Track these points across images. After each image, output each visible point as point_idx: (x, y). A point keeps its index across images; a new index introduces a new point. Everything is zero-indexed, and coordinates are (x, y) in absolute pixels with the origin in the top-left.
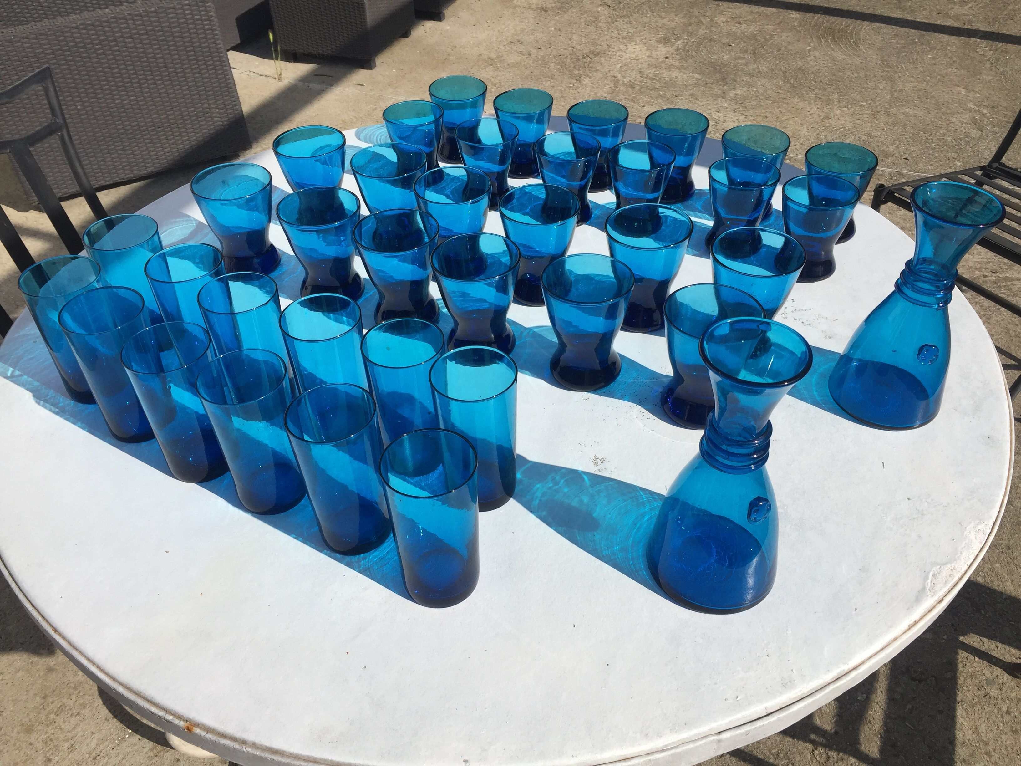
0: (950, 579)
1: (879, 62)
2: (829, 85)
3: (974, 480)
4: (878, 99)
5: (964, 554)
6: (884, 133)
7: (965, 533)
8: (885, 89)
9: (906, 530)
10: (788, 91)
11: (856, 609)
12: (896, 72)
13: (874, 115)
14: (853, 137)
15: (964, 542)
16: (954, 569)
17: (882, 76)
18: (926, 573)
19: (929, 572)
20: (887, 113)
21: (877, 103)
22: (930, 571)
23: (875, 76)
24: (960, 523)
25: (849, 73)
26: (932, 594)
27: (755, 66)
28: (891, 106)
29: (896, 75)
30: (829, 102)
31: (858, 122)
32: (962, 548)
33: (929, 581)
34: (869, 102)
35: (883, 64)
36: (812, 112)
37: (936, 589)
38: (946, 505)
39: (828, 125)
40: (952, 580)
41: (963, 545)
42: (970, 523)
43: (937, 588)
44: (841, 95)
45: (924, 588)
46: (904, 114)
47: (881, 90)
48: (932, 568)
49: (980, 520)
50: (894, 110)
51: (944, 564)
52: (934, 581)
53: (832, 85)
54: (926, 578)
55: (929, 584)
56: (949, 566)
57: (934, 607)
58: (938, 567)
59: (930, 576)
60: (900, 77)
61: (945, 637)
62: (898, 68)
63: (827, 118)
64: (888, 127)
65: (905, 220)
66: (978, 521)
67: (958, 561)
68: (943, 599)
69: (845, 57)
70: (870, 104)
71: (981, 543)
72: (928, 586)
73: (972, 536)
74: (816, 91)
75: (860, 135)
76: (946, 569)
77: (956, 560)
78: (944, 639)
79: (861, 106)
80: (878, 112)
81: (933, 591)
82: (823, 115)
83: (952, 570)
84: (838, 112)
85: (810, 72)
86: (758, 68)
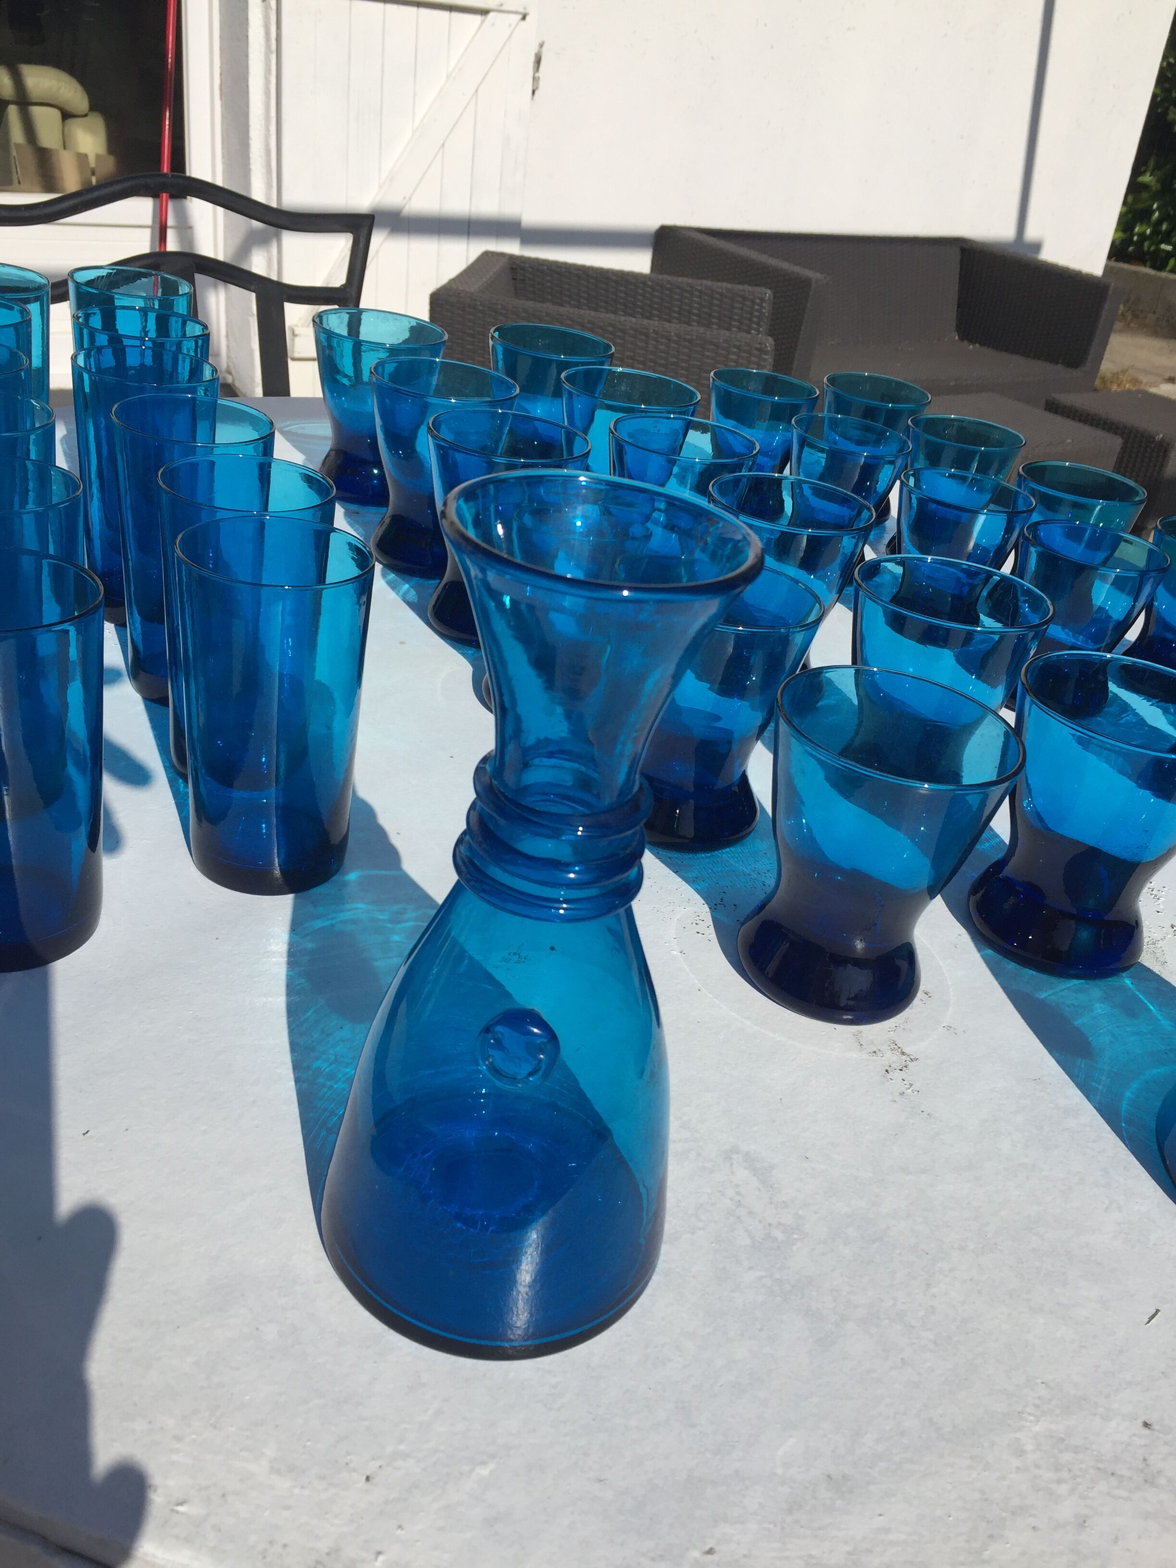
9: (1059, 1482)
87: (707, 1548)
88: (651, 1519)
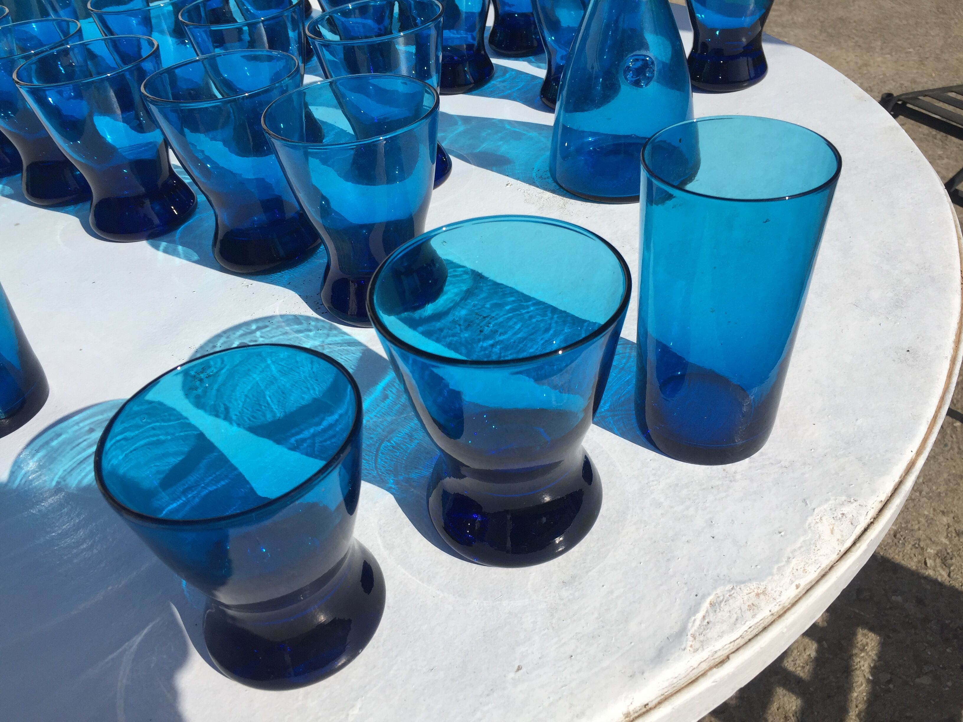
0: (749, 614)
1: (934, 10)
2: (872, 33)
3: (860, 422)
4: (928, 45)
5: (794, 562)
6: (932, 79)
7: (810, 519)
8: (938, 35)
9: (687, 508)
10: (824, 40)
11: (519, 668)
12: (953, 19)
13: (922, 61)
14: (894, 84)
15: (802, 539)
16: (764, 593)
17: (935, 23)
18: (699, 598)
19: (704, 597)
20: (938, 59)
21: (927, 49)
22: (709, 594)
23: (927, 23)
24: (804, 501)
25: (897, 21)
26: (697, 645)
27: (790, 17)
28: (942, 52)
29: (952, 22)
30: (870, 49)
31: (901, 68)
32: (795, 550)
33: (699, 616)
34: (917, 48)
35: (938, 11)
36: (848, 59)
37: (709, 636)
38: (787, 464)
39: (865, 72)
40: (754, 616)
41: (798, 545)
42: (827, 500)
43: (712, 633)
44: (885, 43)
45: (682, 632)
46: (957, 59)
47: (933, 36)
48: (715, 588)
49: (849, 496)
50: (946, 56)
51: (743, 582)
52: (711, 617)
53: (876, 33)
54: (694, 610)
55: (698, 623)
56: (753, 585)
57: (704, 674)
58: (729, 587)
59: (706, 605)
60: (956, 23)
61: (950, 684)
62: (954, 14)
63: (866, 65)
64: (937, 72)
65: (947, 169)
66: (844, 498)
67: (776, 577)
68: (728, 658)
69: (894, 5)
70: (918, 50)
71: (843, 542)
72: (693, 628)
73: (824, 528)
74: (856, 39)
75: (902, 82)
76: (745, 592)
77: (772, 574)
78: (947, 686)
79: (907, 53)
80: (927, 58)
81: (702, 638)
82: (860, 62)
83: (758, 595)
84: (879, 59)
85: (852, 21)
86: (793, 19)
87: (516, 667)
88: (474, 672)
